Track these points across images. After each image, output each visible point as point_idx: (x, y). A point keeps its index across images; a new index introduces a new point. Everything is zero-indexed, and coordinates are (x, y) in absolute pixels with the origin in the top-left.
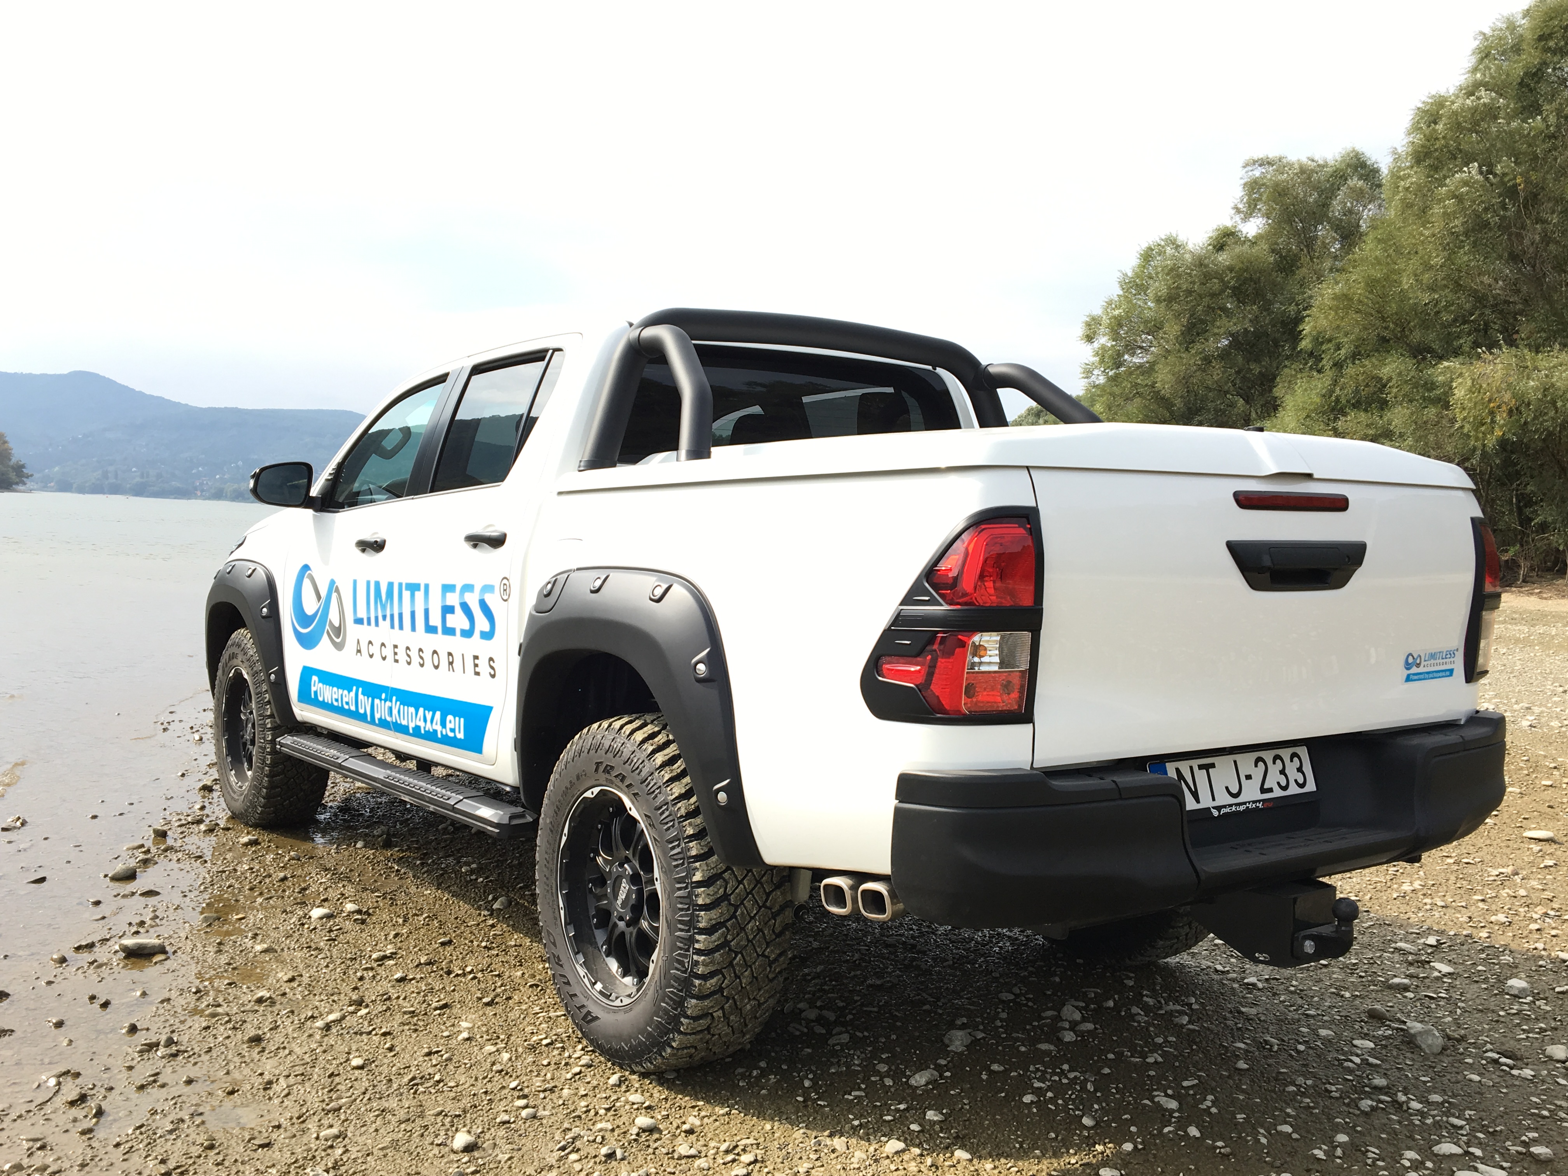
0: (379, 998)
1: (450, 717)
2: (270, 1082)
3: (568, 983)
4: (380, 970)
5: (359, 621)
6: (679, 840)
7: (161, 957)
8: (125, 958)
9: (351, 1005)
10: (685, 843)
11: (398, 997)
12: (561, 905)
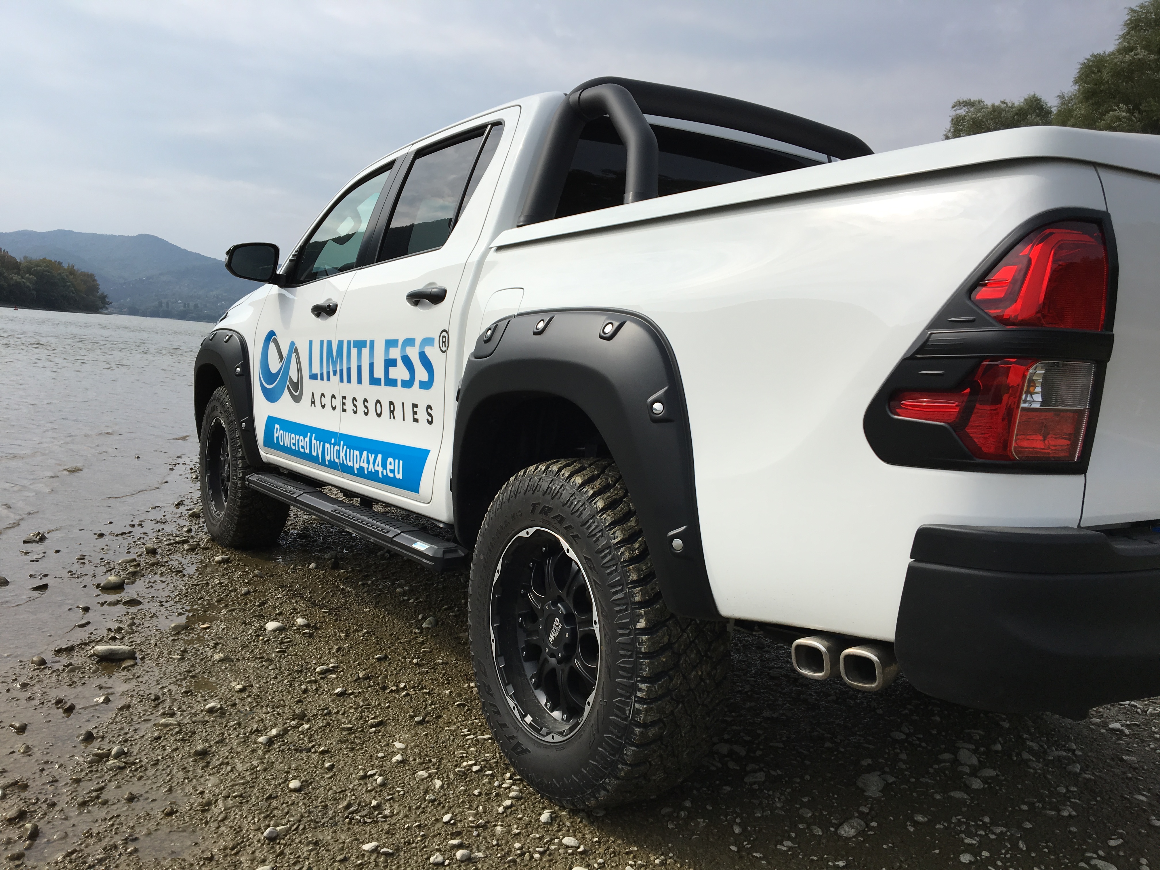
0: (320, 712)
1: (390, 460)
3: (498, 713)
4: (322, 683)
6: (622, 585)
9: (293, 720)
10: (629, 588)
11: (338, 712)
12: (492, 637)
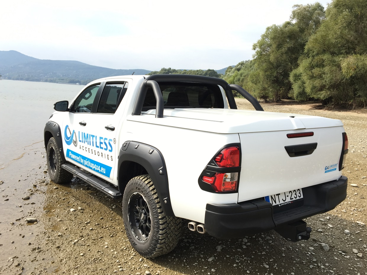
0: (86, 235)
1: (102, 168)
2: (62, 260)
3: (130, 235)
4: (87, 226)
5: (80, 141)
7: (36, 223)
8: (28, 223)
11: (91, 235)
12: (128, 217)
